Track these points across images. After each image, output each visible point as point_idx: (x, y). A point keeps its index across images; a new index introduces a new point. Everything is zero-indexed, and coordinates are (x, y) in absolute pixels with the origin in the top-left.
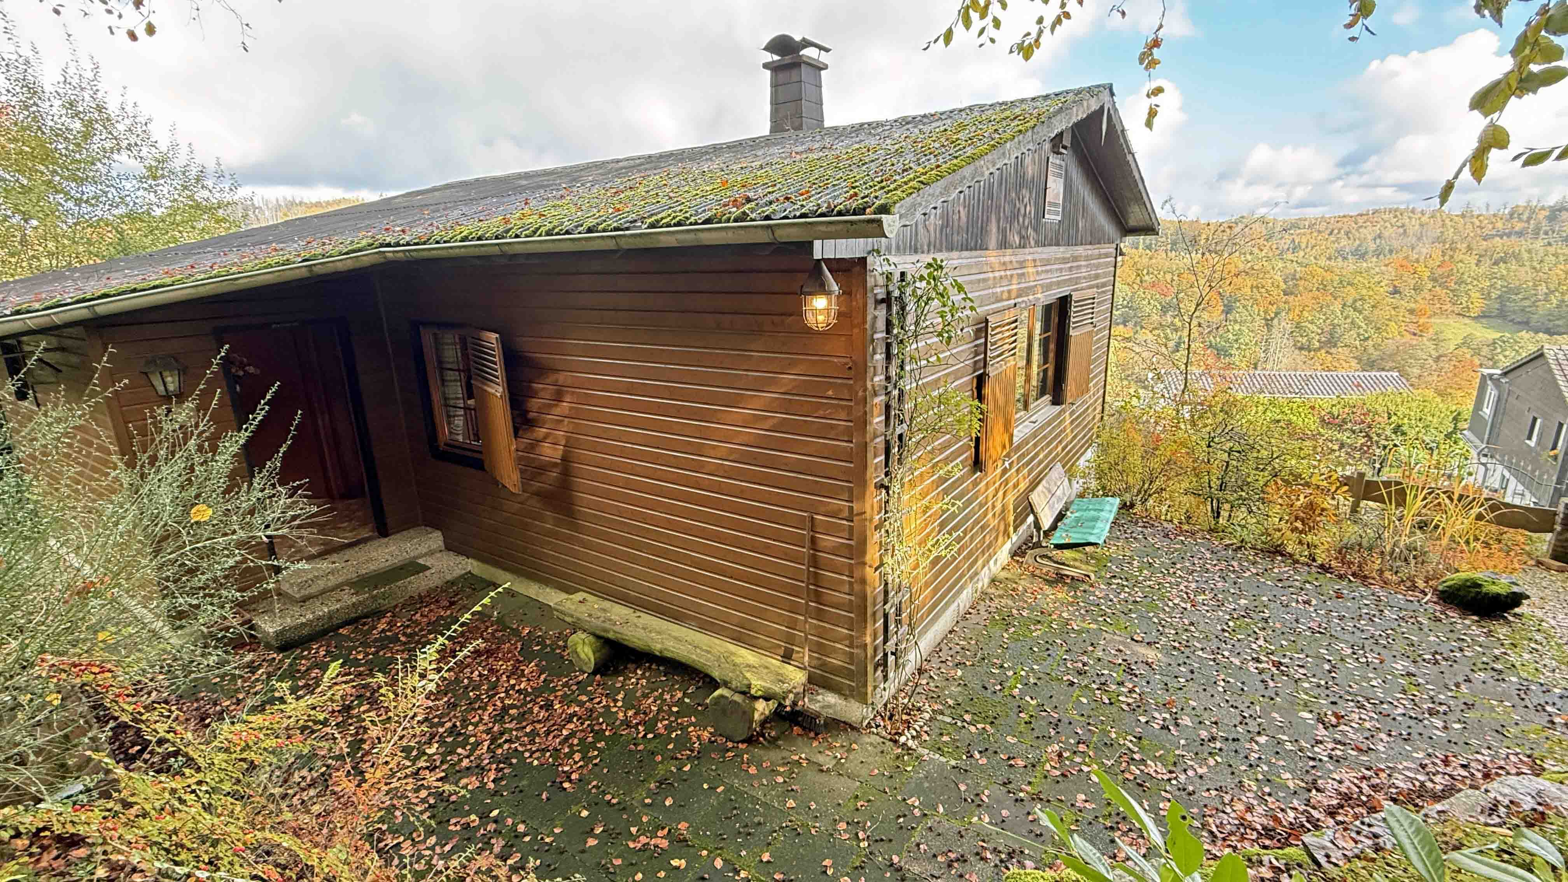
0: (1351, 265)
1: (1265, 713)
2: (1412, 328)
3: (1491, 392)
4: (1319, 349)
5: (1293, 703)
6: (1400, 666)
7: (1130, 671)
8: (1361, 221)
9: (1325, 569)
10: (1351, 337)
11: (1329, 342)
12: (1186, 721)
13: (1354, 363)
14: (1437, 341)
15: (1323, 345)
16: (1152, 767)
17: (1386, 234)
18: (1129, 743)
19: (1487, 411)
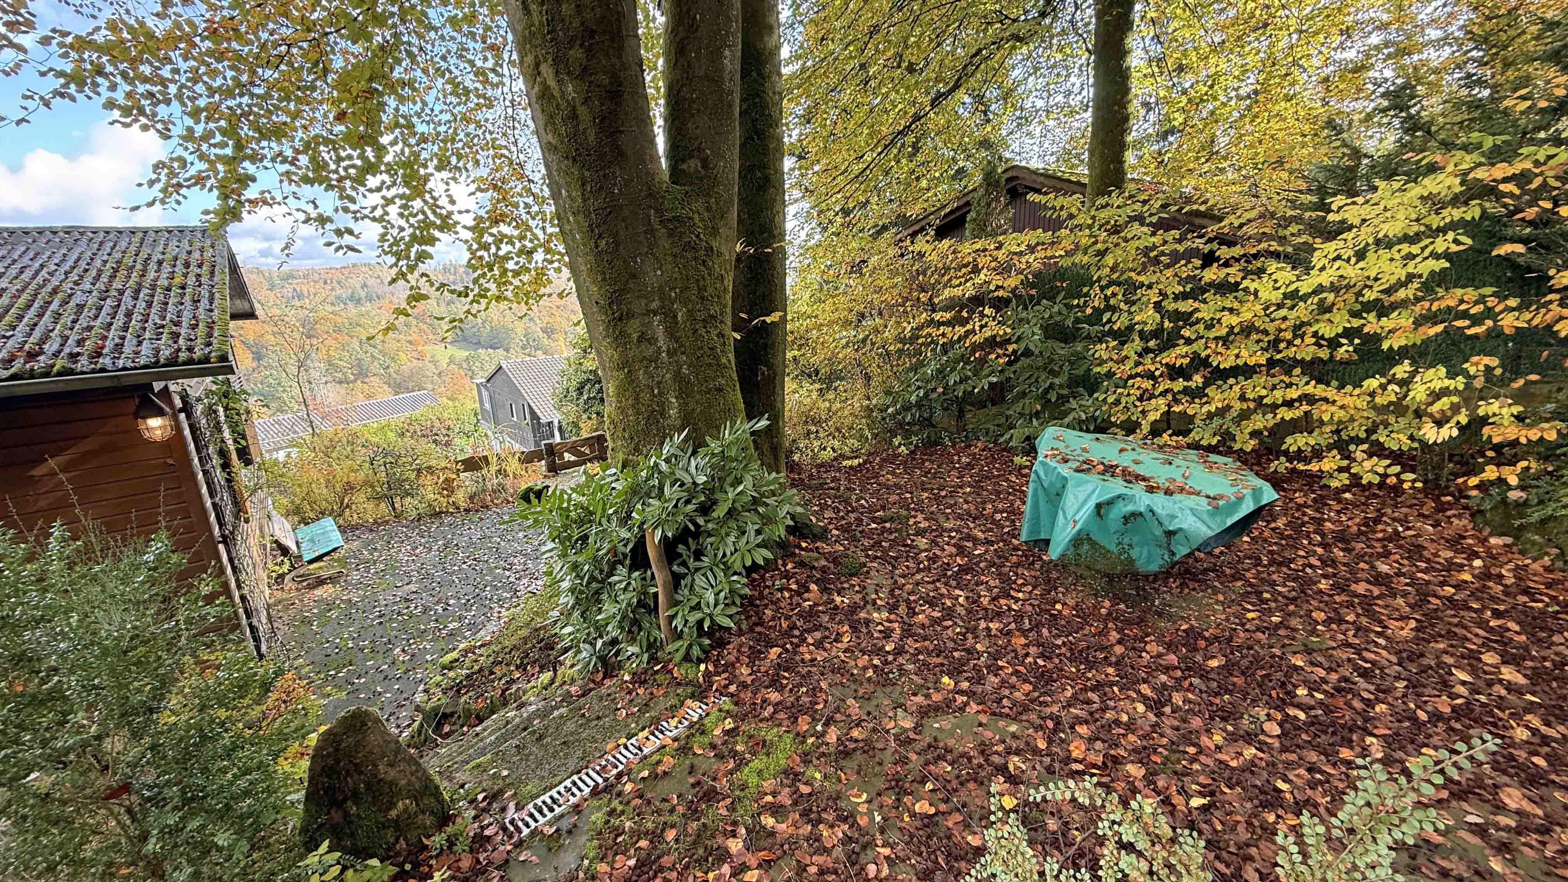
0: (353, 310)
1: (482, 579)
2: (415, 354)
3: (485, 393)
4: (355, 381)
5: (491, 570)
6: (521, 535)
7: (407, 600)
8: (346, 272)
9: (467, 511)
10: (375, 367)
11: (360, 374)
12: (452, 602)
13: (386, 387)
14: (435, 362)
15: (357, 377)
16: (451, 626)
17: (369, 283)
18: (432, 624)
19: (487, 406)
